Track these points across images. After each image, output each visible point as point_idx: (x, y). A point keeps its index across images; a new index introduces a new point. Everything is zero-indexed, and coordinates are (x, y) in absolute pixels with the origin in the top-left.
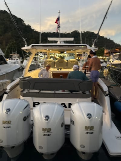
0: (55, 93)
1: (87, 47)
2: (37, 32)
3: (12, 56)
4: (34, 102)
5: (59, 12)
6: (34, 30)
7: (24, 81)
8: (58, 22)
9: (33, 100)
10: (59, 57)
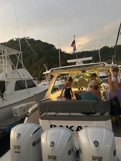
0: (70, 116)
1: (104, 65)
2: (67, 53)
3: (45, 78)
4: (51, 125)
5: (74, 36)
6: (64, 52)
7: (40, 104)
8: (74, 46)
9: (50, 123)
10: (89, 74)
